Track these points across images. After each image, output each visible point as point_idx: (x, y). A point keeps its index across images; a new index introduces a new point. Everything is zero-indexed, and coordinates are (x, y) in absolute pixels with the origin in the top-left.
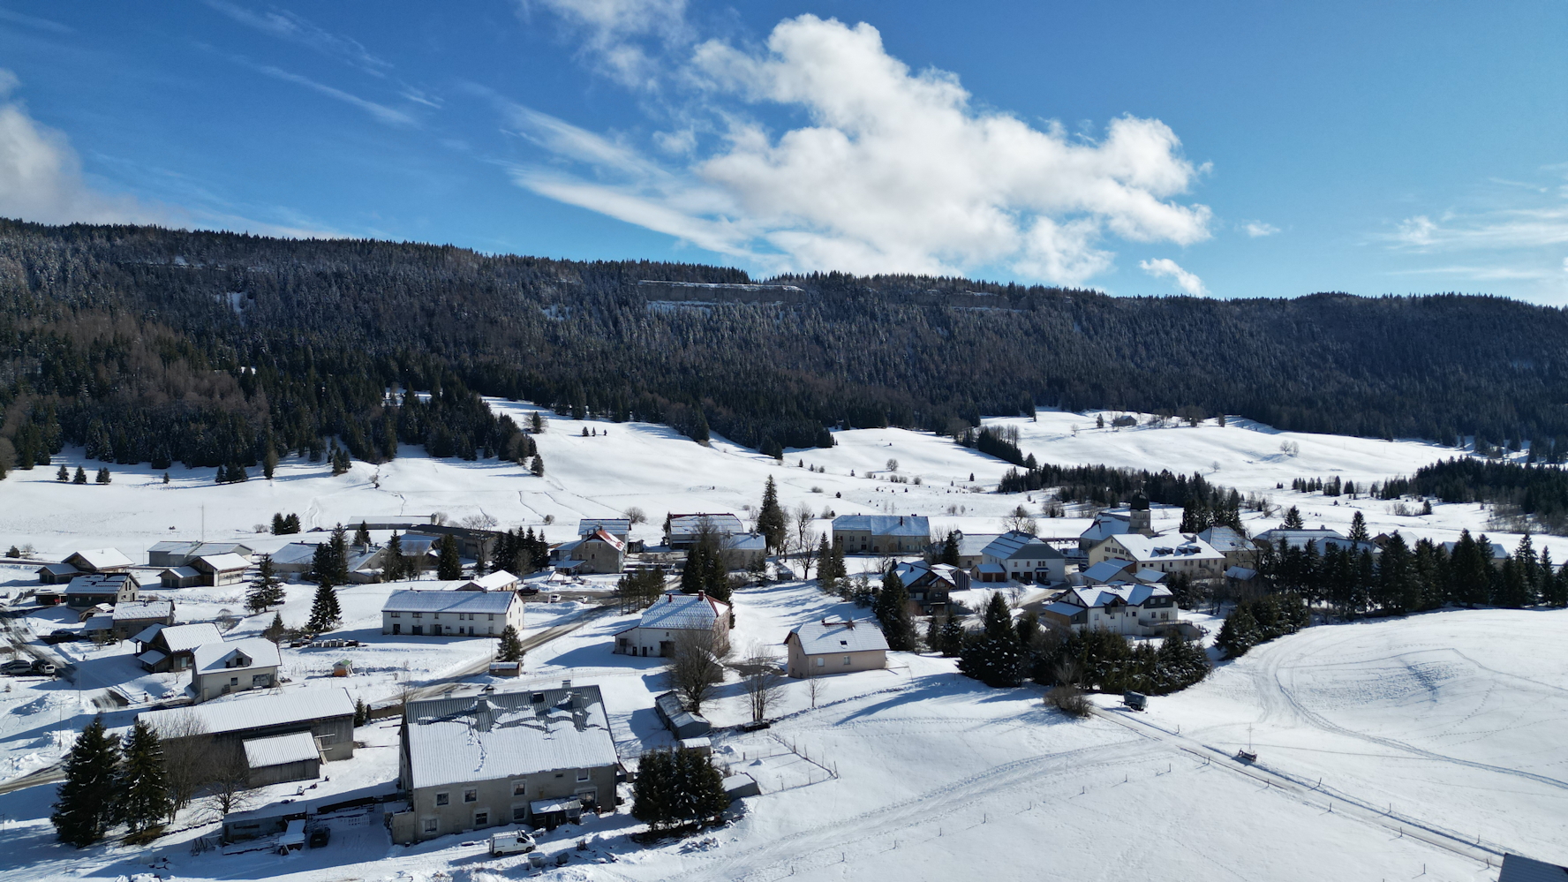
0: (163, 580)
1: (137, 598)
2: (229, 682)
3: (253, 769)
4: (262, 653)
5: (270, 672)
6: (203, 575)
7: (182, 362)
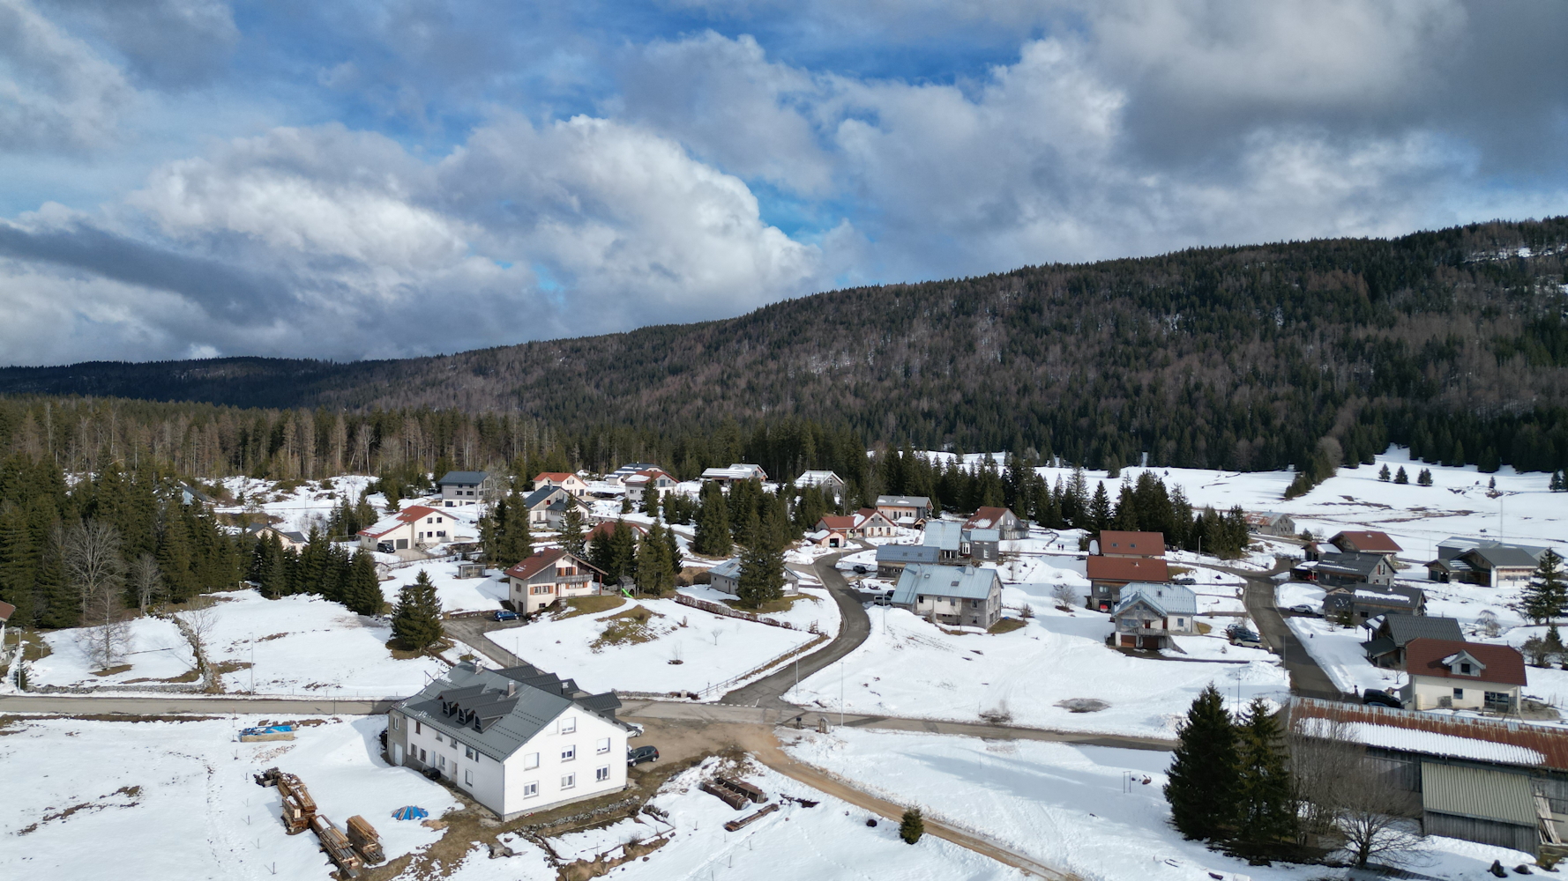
0: (1431, 572)
2: (1452, 694)
3: (1426, 808)
5: (1511, 692)
6: (1479, 573)
7: (1519, 359)
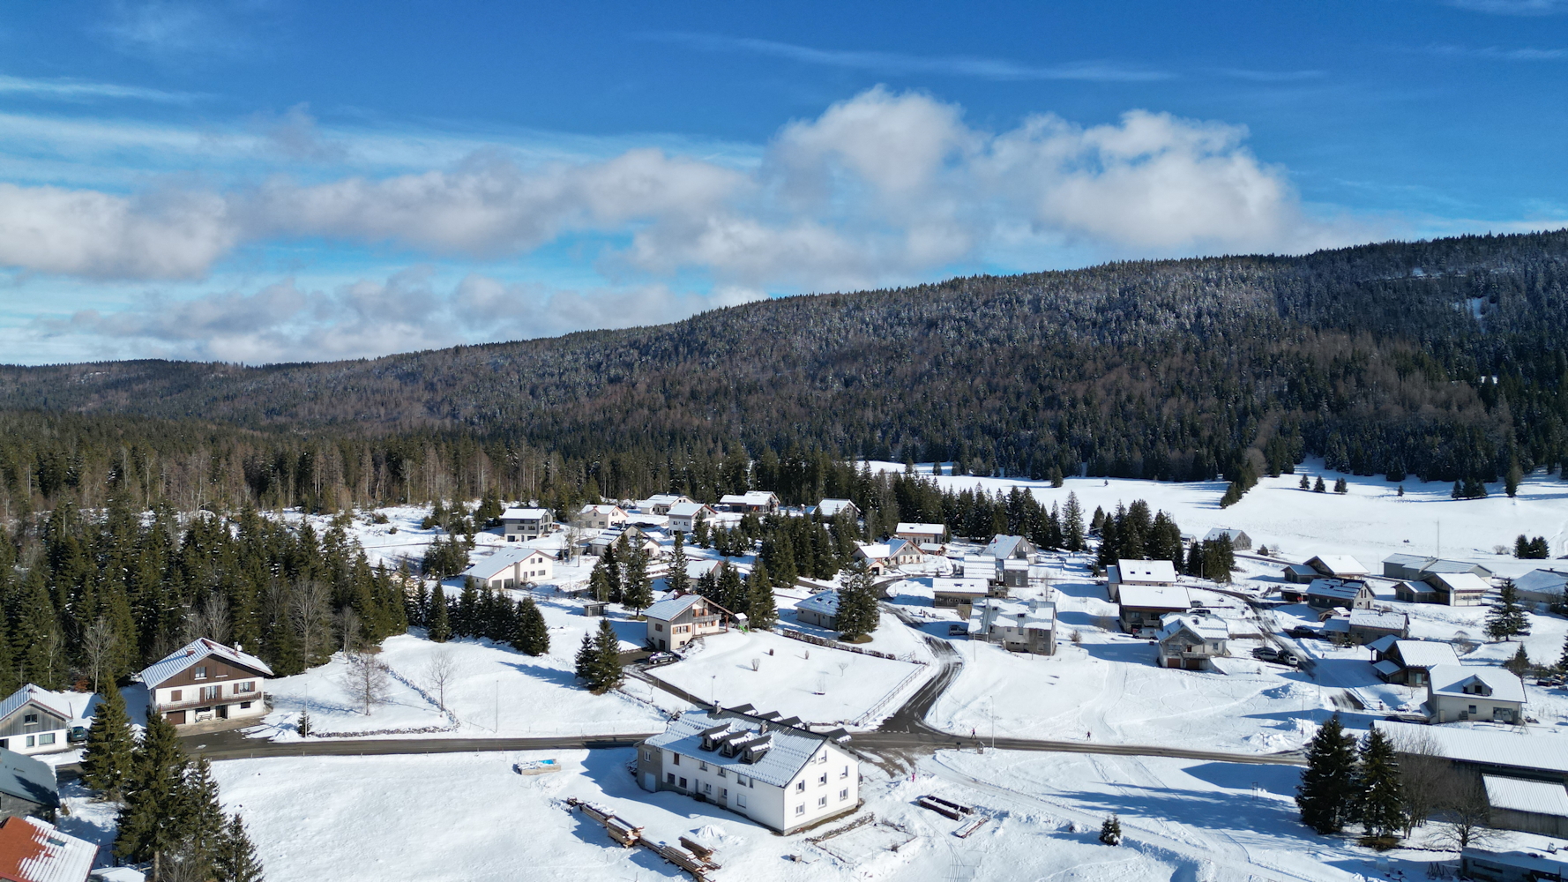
0: (1398, 592)
1: (1372, 607)
2: (1467, 709)
3: (1494, 808)
4: (1505, 687)
5: (1514, 708)
6: (1439, 593)
7: (1418, 375)
